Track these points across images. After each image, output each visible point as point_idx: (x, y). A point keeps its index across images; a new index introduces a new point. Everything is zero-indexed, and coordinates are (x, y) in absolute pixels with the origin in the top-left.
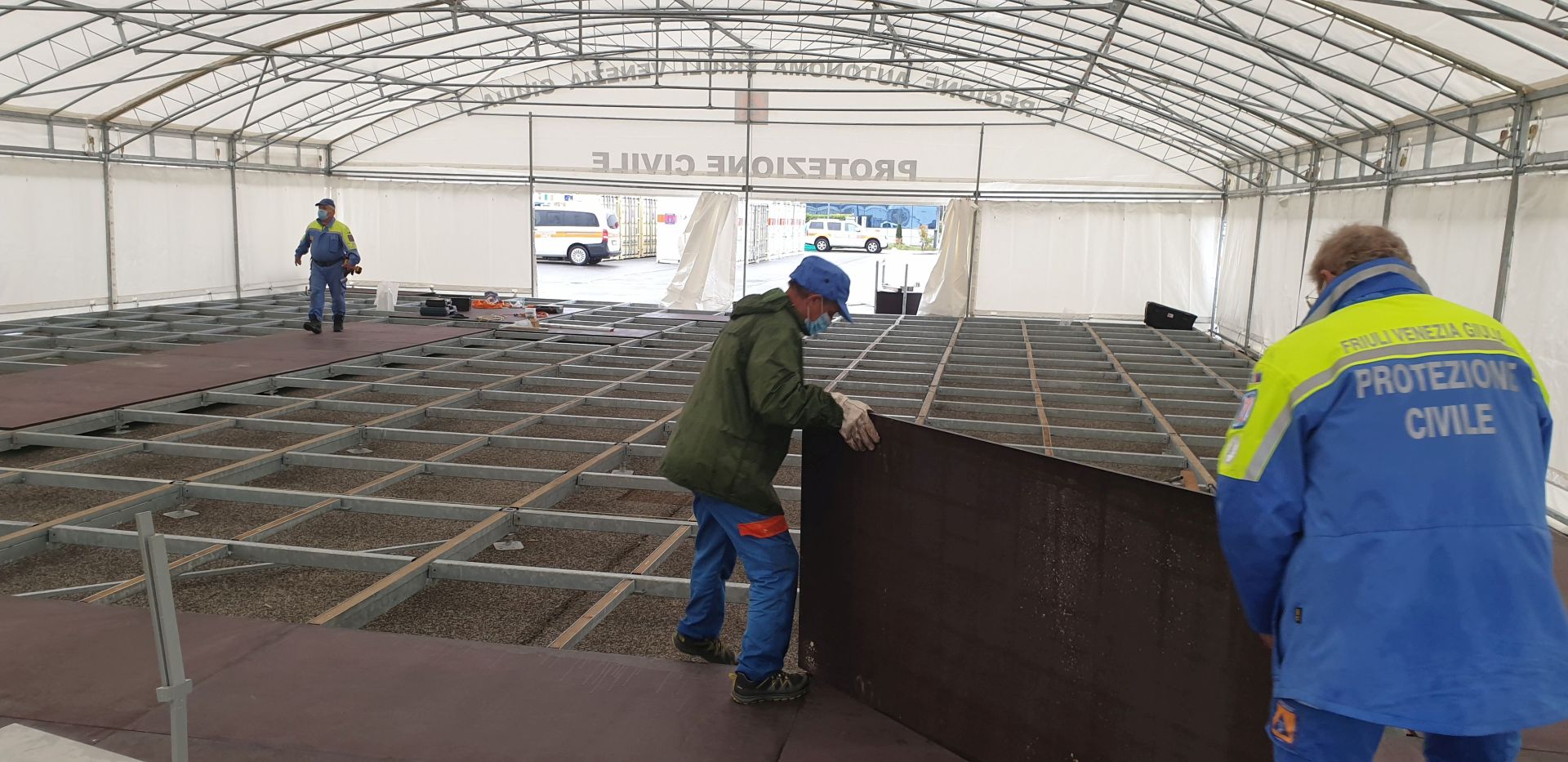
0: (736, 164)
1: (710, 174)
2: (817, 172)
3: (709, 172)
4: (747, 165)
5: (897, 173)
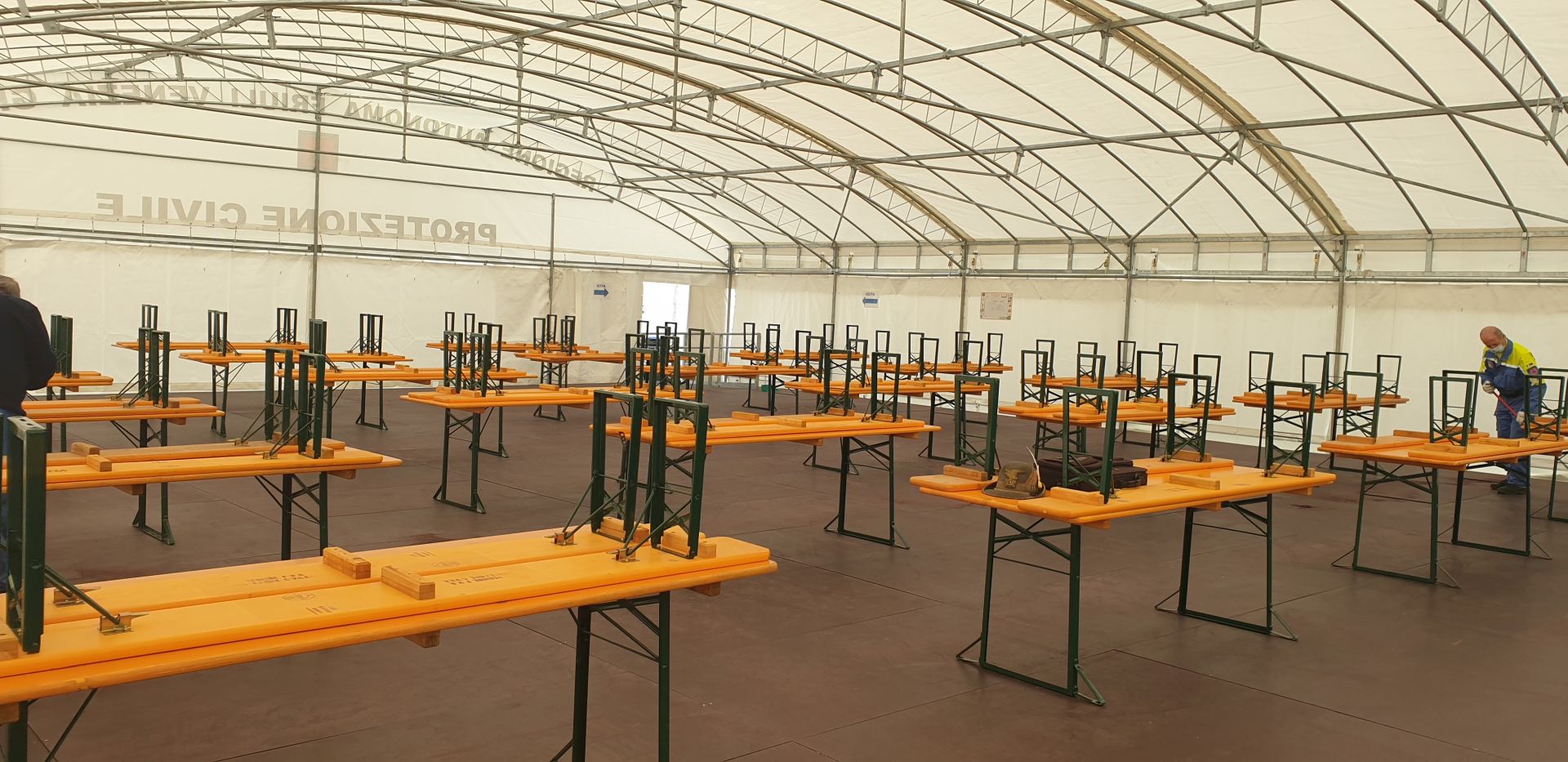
0: (299, 218)
1: (266, 228)
2: (395, 231)
3: (265, 226)
4: (316, 221)
5: (478, 237)
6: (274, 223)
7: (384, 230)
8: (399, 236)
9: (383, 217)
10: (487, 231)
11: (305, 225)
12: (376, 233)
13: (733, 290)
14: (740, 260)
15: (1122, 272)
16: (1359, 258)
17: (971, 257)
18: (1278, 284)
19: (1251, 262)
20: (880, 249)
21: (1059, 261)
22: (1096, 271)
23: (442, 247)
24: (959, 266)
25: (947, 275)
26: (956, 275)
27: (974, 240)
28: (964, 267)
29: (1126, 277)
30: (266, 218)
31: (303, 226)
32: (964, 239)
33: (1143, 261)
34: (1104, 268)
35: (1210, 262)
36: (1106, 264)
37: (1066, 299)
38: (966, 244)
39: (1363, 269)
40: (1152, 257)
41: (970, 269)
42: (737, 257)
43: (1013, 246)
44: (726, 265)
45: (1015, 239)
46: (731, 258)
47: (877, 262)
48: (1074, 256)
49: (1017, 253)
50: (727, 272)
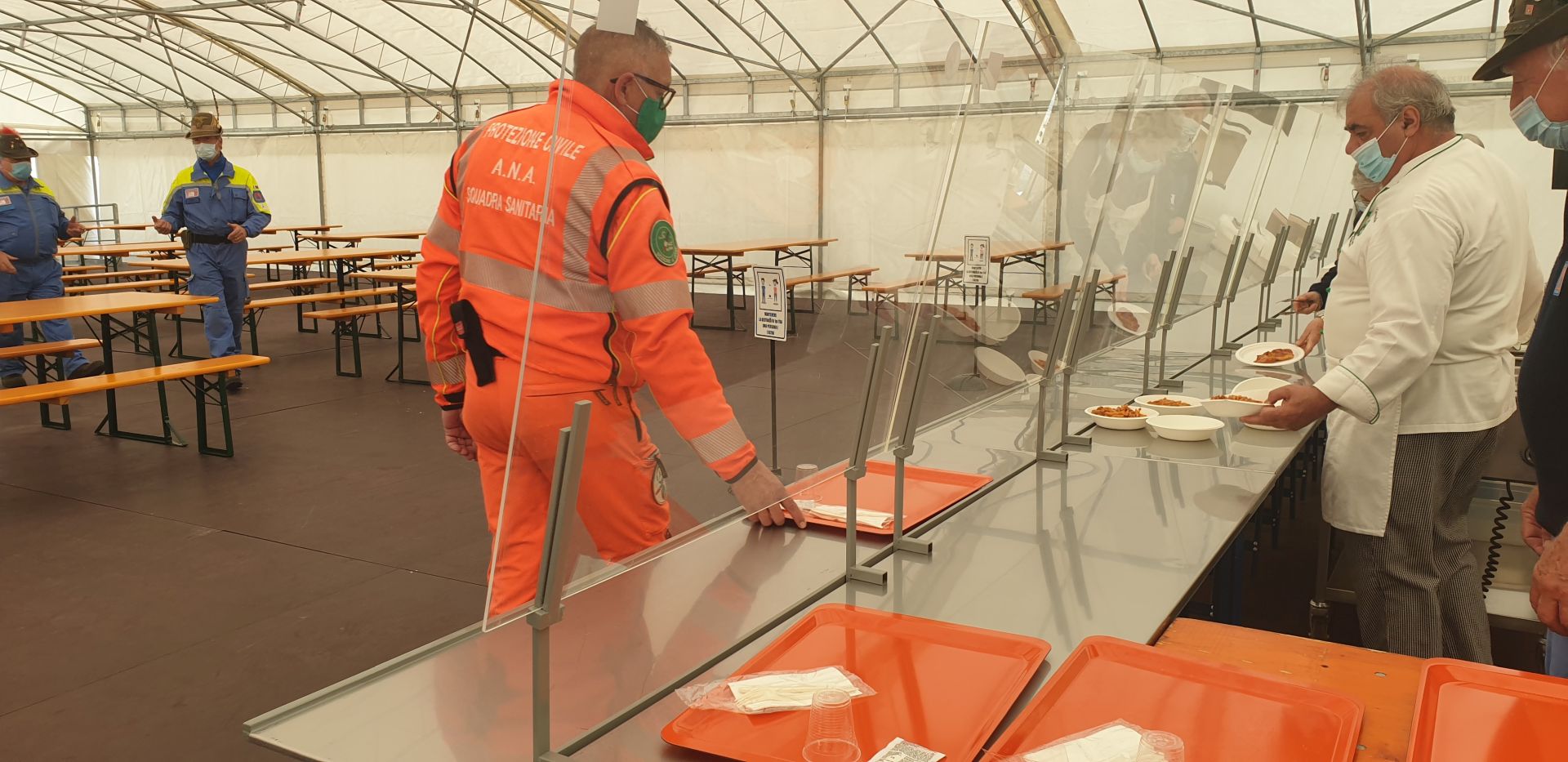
13: (95, 158)
14: (99, 124)
15: (450, 124)
17: (322, 113)
20: (238, 107)
21: (397, 116)
22: (430, 124)
24: (310, 123)
25: (301, 133)
26: (311, 133)
27: (322, 96)
28: (316, 124)
29: (455, 129)
32: (312, 95)
33: (468, 113)
34: (436, 121)
36: (438, 117)
37: (409, 152)
38: (316, 99)
40: (475, 108)
41: (322, 126)
42: (95, 120)
43: (357, 101)
44: (83, 130)
45: (359, 94)
46: (88, 121)
47: (235, 121)
48: (412, 110)
49: (362, 107)
50: (85, 137)
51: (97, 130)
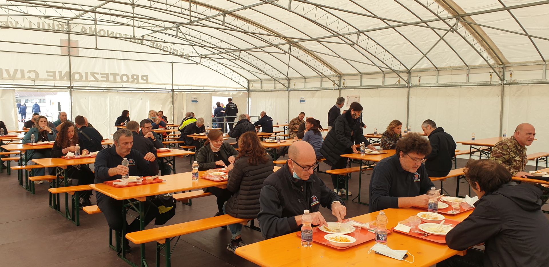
0: (62, 75)
2: (105, 79)
3: (47, 79)
4: (70, 76)
5: (141, 80)
6: (52, 78)
7: (100, 79)
8: (107, 81)
9: (99, 74)
10: (145, 78)
11: (66, 78)
12: (97, 80)
13: (250, 99)
15: (405, 85)
16: (511, 74)
17: (342, 81)
18: (474, 87)
19: (461, 78)
20: (306, 79)
21: (378, 81)
22: (395, 85)
23: (125, 85)
24: (338, 85)
25: (333, 89)
26: (337, 89)
27: (343, 74)
28: (340, 86)
29: (407, 87)
30: (48, 75)
31: (65, 79)
32: (339, 74)
33: (414, 80)
34: (398, 84)
35: (444, 79)
36: (399, 82)
37: (382, 97)
38: (340, 76)
39: (513, 79)
40: (418, 78)
41: (342, 86)
42: (251, 85)
43: (360, 76)
44: (247, 89)
45: (360, 73)
46: (248, 86)
47: (305, 85)
48: (385, 79)
49: (361, 79)
50: (247, 91)
51: (251, 88)
